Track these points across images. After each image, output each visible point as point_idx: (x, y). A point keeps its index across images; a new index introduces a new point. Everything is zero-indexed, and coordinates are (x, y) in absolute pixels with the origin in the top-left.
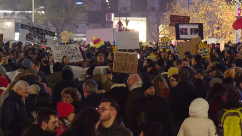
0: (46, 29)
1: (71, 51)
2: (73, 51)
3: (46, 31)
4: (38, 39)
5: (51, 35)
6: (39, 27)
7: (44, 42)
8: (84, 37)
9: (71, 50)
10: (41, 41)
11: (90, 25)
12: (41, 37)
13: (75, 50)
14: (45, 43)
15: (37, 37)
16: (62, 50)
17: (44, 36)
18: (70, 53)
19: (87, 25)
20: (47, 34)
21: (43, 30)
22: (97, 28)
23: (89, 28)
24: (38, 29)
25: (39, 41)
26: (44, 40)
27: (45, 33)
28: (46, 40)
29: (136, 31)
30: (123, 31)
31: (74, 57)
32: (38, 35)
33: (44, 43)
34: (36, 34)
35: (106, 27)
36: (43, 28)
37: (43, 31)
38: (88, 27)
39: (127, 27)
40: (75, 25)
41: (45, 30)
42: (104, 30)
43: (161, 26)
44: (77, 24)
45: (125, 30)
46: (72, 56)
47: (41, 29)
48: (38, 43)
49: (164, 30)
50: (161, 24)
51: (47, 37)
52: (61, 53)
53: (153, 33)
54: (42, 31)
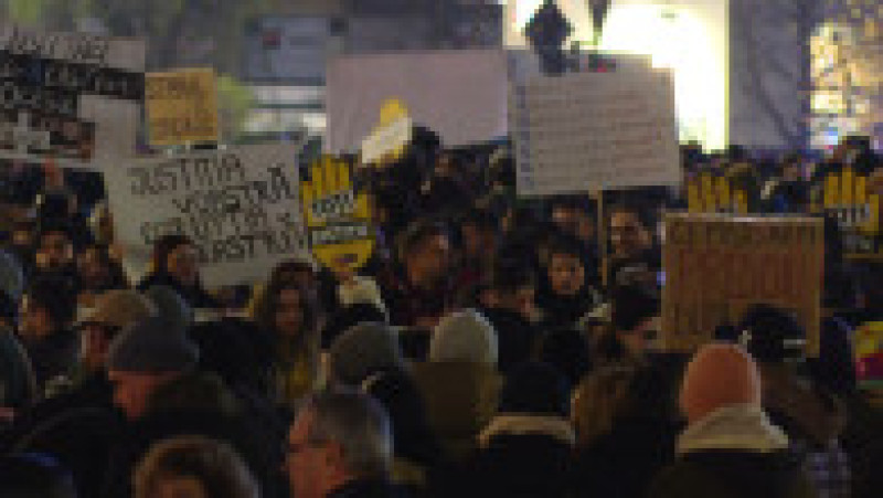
0: (79, 59)
1: (241, 194)
2: (254, 193)
3: (79, 70)
4: (34, 124)
5: (118, 94)
6: (30, 47)
7: (73, 144)
8: (315, 107)
9: (245, 188)
10: (57, 138)
11: (356, 25)
12: (56, 114)
13: (269, 190)
14: (84, 147)
15: (24, 117)
16: (182, 193)
17: (74, 105)
18: (235, 208)
19: (337, 26)
20: (90, 88)
21: (59, 65)
22: (398, 46)
23: (348, 51)
24: (24, 60)
25: (44, 139)
26: (71, 131)
27: (75, 83)
28: (88, 130)
29: (657, 64)
30: (575, 66)
31: (259, 244)
32: (33, 102)
33: (74, 152)
34: (17, 96)
35: (460, 44)
36: (58, 55)
37: (64, 75)
38: (336, 43)
39: (595, 43)
40: (253, 27)
41: (72, 67)
42: (446, 64)
43: (826, 31)
44: (269, 25)
45: (584, 62)
46: (244, 230)
47: (47, 62)
48: (31, 150)
49: (844, 61)
50: (821, 20)
51: (92, 106)
52: (176, 213)
53: (773, 85)
54: (55, 76)
